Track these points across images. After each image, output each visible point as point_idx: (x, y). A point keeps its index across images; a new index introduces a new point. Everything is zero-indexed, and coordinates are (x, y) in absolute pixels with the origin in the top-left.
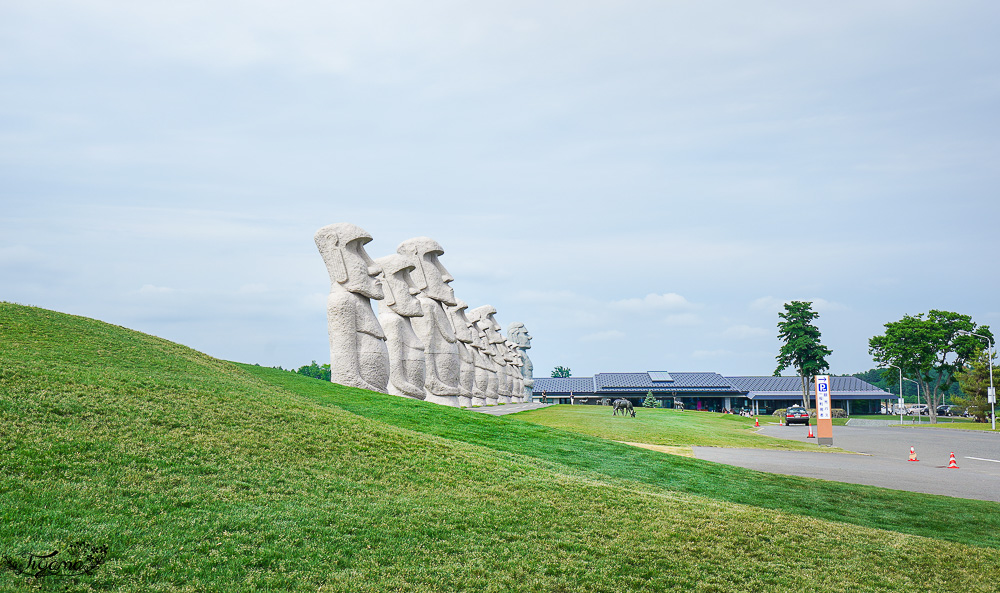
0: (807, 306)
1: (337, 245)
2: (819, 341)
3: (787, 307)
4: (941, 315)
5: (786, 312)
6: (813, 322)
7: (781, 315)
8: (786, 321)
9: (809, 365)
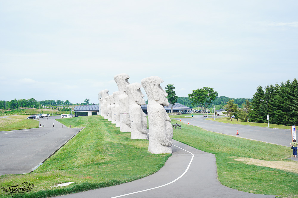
0: (172, 85)
1: (154, 85)
2: (175, 95)
3: (167, 86)
4: (206, 88)
5: (167, 87)
6: (173, 90)
7: (166, 88)
8: (167, 90)
9: (173, 101)
